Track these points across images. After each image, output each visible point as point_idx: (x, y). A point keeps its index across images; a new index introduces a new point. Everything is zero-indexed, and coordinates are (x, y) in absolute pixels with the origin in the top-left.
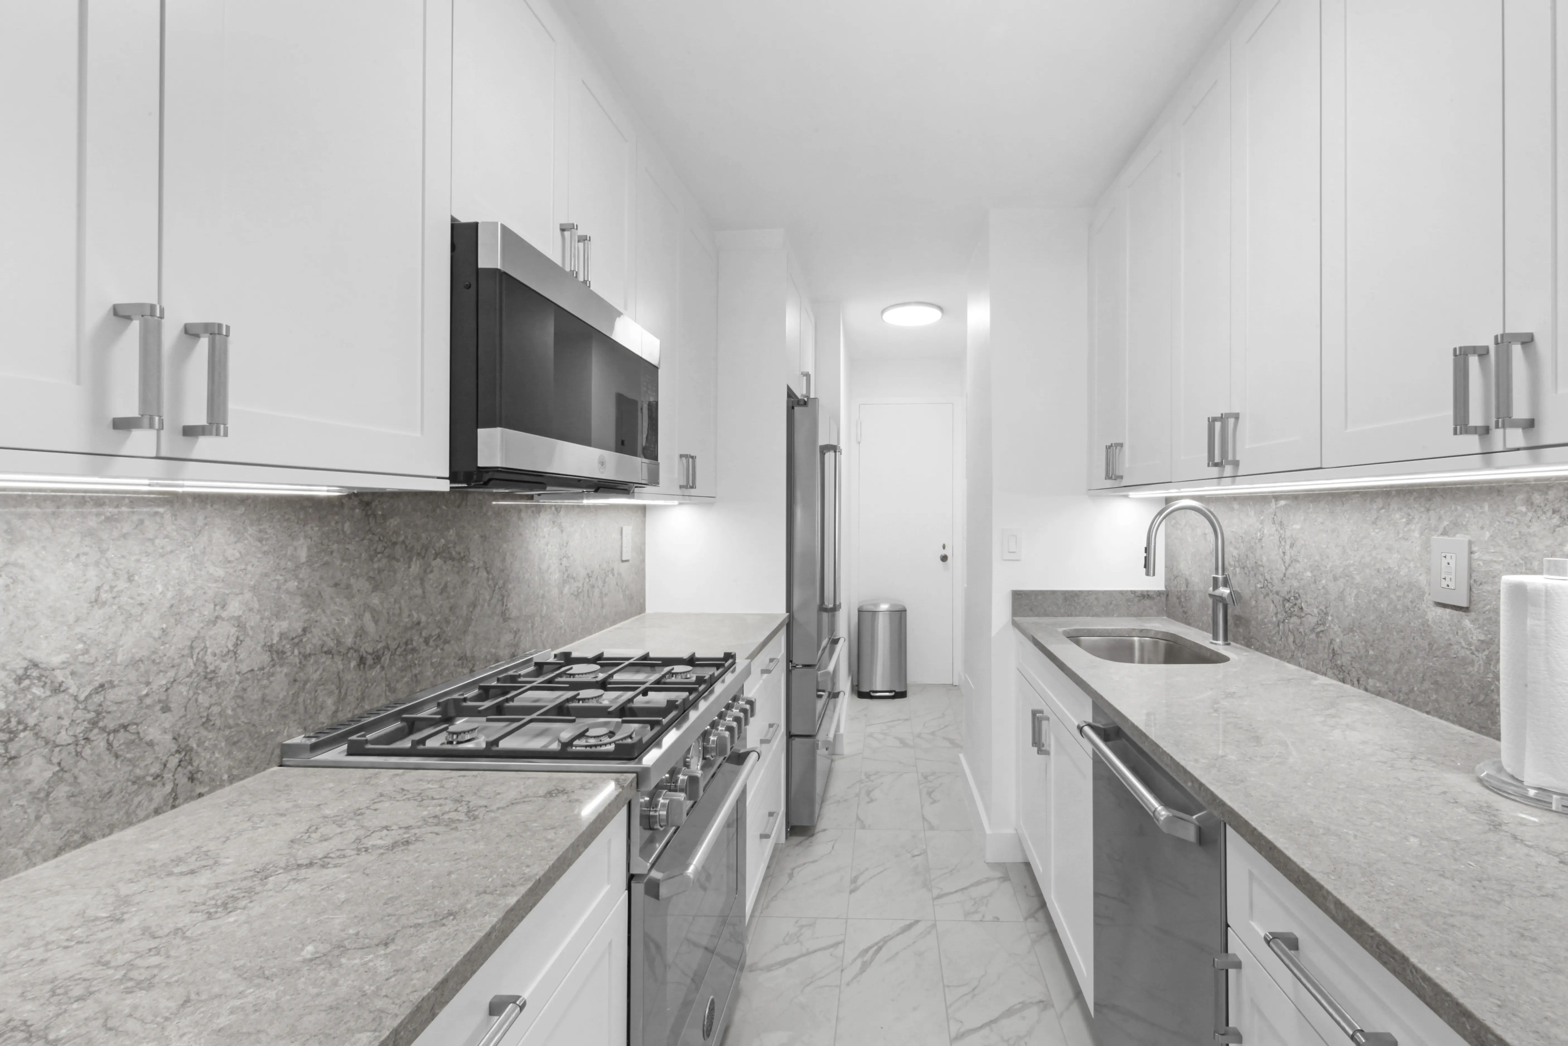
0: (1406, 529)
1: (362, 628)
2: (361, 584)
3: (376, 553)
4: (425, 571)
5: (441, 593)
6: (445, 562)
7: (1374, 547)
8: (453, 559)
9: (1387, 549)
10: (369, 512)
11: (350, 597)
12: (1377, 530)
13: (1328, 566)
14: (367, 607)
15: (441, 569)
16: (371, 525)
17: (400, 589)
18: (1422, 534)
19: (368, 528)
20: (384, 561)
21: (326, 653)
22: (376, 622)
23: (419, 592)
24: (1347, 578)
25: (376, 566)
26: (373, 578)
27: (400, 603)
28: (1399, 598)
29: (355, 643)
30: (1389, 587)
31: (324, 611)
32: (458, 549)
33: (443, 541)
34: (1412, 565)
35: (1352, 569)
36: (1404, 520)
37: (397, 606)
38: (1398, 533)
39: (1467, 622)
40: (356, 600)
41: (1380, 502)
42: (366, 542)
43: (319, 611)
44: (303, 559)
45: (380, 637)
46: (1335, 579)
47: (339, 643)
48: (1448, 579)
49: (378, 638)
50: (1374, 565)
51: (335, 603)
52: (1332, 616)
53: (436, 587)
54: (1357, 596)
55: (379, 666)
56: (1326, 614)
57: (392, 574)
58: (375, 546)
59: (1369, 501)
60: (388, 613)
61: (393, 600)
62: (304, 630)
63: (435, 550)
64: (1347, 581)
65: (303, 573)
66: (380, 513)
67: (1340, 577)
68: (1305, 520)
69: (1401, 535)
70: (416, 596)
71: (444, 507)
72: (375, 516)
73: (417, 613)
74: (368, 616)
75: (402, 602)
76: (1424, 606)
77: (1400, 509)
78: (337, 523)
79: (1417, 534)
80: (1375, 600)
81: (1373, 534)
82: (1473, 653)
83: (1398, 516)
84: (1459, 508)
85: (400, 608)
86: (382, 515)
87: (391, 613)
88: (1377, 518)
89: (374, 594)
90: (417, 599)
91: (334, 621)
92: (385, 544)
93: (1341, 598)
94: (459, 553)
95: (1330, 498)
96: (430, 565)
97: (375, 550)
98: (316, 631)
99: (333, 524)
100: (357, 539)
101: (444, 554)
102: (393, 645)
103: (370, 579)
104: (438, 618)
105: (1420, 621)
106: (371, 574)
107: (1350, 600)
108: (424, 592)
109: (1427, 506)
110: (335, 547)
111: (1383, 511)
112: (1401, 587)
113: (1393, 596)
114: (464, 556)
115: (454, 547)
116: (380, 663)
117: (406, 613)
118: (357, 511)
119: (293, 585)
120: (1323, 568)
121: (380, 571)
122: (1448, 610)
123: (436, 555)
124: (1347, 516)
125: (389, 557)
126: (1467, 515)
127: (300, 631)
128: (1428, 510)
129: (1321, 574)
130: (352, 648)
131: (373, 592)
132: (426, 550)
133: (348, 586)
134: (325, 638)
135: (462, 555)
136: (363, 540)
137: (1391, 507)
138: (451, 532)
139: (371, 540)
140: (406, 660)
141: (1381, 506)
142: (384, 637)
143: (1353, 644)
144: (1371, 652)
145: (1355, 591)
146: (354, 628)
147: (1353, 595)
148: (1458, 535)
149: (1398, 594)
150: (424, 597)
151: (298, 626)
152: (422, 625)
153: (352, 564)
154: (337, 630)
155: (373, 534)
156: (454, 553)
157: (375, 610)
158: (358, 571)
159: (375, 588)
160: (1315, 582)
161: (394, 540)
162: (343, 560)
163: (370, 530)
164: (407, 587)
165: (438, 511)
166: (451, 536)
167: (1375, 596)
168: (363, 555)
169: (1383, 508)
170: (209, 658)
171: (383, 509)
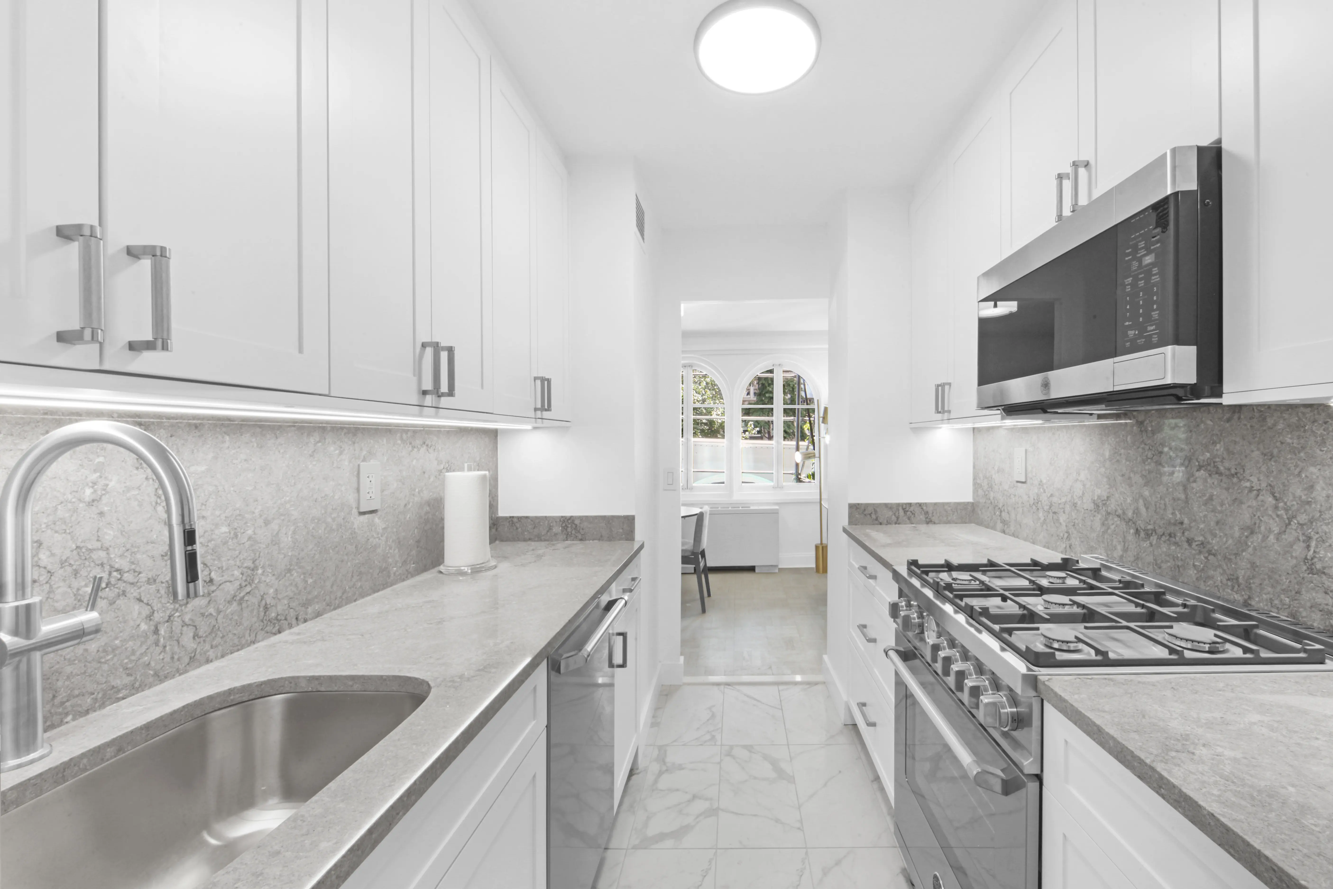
0: (339, 460)
1: (1137, 509)
2: (1137, 479)
3: (1148, 458)
4: (1188, 480)
5: (1205, 504)
6: (1210, 475)
7: (312, 478)
8: (1221, 474)
9: (324, 479)
10: (1143, 429)
11: (1131, 486)
12: (314, 463)
13: (257, 511)
14: (1141, 496)
15: (1205, 481)
16: (1144, 438)
17: (1165, 489)
18: (350, 462)
19: (1142, 440)
20: (1153, 465)
21: (1117, 516)
22: (1147, 508)
23: (1183, 496)
24: (283, 518)
25: (1147, 467)
26: (1145, 476)
27: (1164, 500)
28: (334, 520)
29: (1133, 517)
30: (326, 513)
31: (1116, 489)
32: (1227, 464)
33: (1208, 455)
34: (343, 488)
35: (288, 506)
36: (337, 452)
37: (1162, 502)
38: (333, 463)
39: (377, 520)
40: (1133, 488)
41: (316, 436)
42: (1140, 450)
43: (1114, 489)
44: (1107, 457)
45: (1150, 521)
46: (267, 523)
47: (1124, 513)
48: (370, 493)
49: (1148, 521)
50: (312, 496)
51: (1122, 487)
52: (263, 567)
53: (1200, 497)
54: (294, 532)
55: (1148, 542)
56: (254, 569)
57: (1159, 476)
58: (1146, 453)
59: (306, 434)
60: (1156, 505)
61: (1159, 496)
62: (1108, 497)
63: (1199, 462)
64: (283, 520)
65: (1108, 464)
66: (1150, 429)
67: (273, 519)
68: (216, 458)
69: (335, 465)
70: (1179, 499)
71: (1209, 422)
72: (1146, 431)
73: (1180, 514)
74: (1141, 502)
75: (1167, 500)
76: (352, 518)
77: (335, 443)
78: (1123, 436)
79: (346, 463)
80: (313, 529)
81: (310, 466)
82: (380, 539)
83: (332, 448)
84: (372, 441)
85: (1165, 504)
86: (1152, 430)
87: (1158, 506)
88: (314, 451)
89: (1145, 488)
90: (1179, 502)
91: (1122, 499)
92: (1153, 452)
93: (275, 541)
94: (1229, 469)
95: (258, 430)
96: (1193, 475)
97: (1146, 456)
98: (1113, 500)
99: (1121, 436)
100: (1135, 447)
101: (1209, 468)
102: (1160, 531)
103: (1143, 476)
104: (1202, 526)
105: (350, 531)
106: (1144, 473)
107: (286, 540)
108: (1186, 498)
109: (353, 440)
110: (1122, 451)
111: (320, 444)
112: (336, 509)
113: (329, 520)
114: (1236, 474)
115: (1222, 462)
116: (1149, 540)
117: (1170, 511)
118: (1135, 428)
119: (1103, 470)
120: (248, 516)
121: (1150, 472)
122: (366, 516)
123: (1200, 468)
124: (282, 451)
125: (1156, 462)
126: (376, 446)
127: (1105, 498)
128: (354, 443)
129: (246, 523)
130: (1131, 520)
131: (1144, 486)
132: (1190, 461)
133: (1130, 478)
134: (1117, 507)
135: (1233, 471)
136: (1138, 448)
137: (327, 441)
138: (1218, 446)
139: (1143, 449)
140: (1169, 549)
141: (318, 439)
142: (1152, 522)
143: (291, 584)
144: (310, 581)
145: (292, 528)
146: (1132, 507)
147: (290, 533)
148: (371, 461)
149: (333, 516)
150: (1187, 501)
151: (1105, 495)
152: (1184, 526)
153: (1132, 463)
154: (1124, 505)
155: (1145, 444)
156: (1222, 468)
157: (1146, 500)
158: (1135, 469)
159: (1146, 484)
160: (236, 536)
161: (1160, 450)
162: (1126, 460)
163: (1143, 441)
164: (1171, 490)
165: (1202, 426)
166: (1217, 450)
167: (313, 525)
168: (1138, 459)
169: (319, 442)
170: (1075, 497)
171: (1152, 426)
